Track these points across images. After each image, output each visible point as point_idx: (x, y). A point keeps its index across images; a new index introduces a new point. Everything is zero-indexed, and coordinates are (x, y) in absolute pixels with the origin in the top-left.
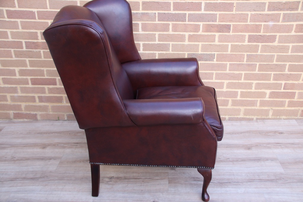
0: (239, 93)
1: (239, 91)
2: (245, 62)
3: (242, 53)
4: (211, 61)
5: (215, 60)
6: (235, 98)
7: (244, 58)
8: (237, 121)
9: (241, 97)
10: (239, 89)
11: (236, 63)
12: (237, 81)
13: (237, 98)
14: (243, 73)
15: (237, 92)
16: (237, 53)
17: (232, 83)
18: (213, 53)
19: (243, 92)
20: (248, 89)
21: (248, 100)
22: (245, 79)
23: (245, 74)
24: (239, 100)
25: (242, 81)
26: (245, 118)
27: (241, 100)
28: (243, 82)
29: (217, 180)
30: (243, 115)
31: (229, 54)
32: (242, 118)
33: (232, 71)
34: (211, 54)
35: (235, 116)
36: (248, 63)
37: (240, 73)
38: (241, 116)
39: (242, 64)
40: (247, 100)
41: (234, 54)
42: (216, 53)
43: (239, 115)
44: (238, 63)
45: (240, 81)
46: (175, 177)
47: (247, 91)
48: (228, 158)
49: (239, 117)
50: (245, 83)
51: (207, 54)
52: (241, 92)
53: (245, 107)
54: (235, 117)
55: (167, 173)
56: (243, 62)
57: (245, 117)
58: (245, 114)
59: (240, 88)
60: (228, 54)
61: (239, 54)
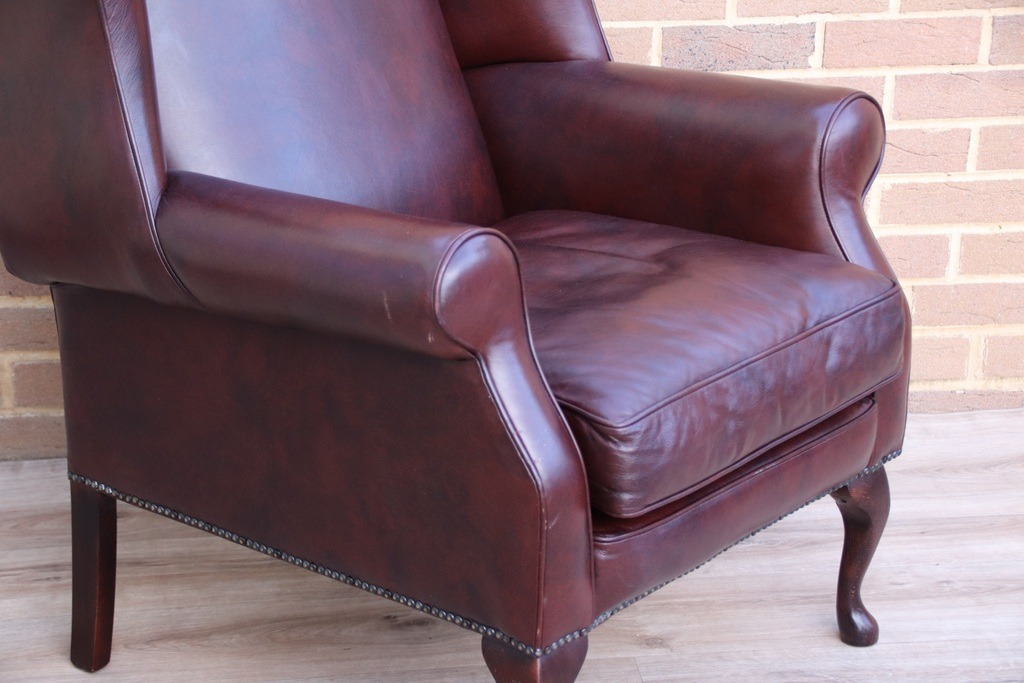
0: (955, 249)
1: (955, 233)
2: (983, 66)
3: (965, 13)
4: (794, 67)
5: (815, 60)
6: (930, 275)
7: (977, 40)
8: (945, 410)
9: (967, 268)
10: (951, 222)
11: (930, 70)
12: (941, 178)
13: (942, 274)
14: (975, 125)
15: (944, 241)
16: (935, 15)
17: (914, 187)
18: (804, 19)
19: (977, 238)
20: (1005, 220)
21: (1005, 285)
22: (987, 162)
23: (984, 132)
24: (956, 287)
25: (971, 174)
26: (991, 394)
27: (967, 287)
28: (974, 184)
29: (908, 675)
30: (980, 373)
31: (893, 23)
32: (975, 392)
33: (910, 117)
34: (791, 26)
35: (938, 387)
36: (1001, 68)
37: (955, 131)
38: (973, 381)
39: (968, 76)
40: (998, 285)
41: (921, 22)
42: (820, 19)
43: (958, 376)
44: (946, 70)
45: (956, 178)
46: (679, 676)
47: (997, 230)
48: (944, 579)
49: (958, 386)
50: (988, 183)
51: (768, 28)
52: (965, 239)
53: (991, 330)
54: (935, 394)
55: (627, 660)
56: (974, 62)
57: (993, 385)
58: (990, 372)
59: (961, 218)
60: (885, 22)
61: (949, 19)
